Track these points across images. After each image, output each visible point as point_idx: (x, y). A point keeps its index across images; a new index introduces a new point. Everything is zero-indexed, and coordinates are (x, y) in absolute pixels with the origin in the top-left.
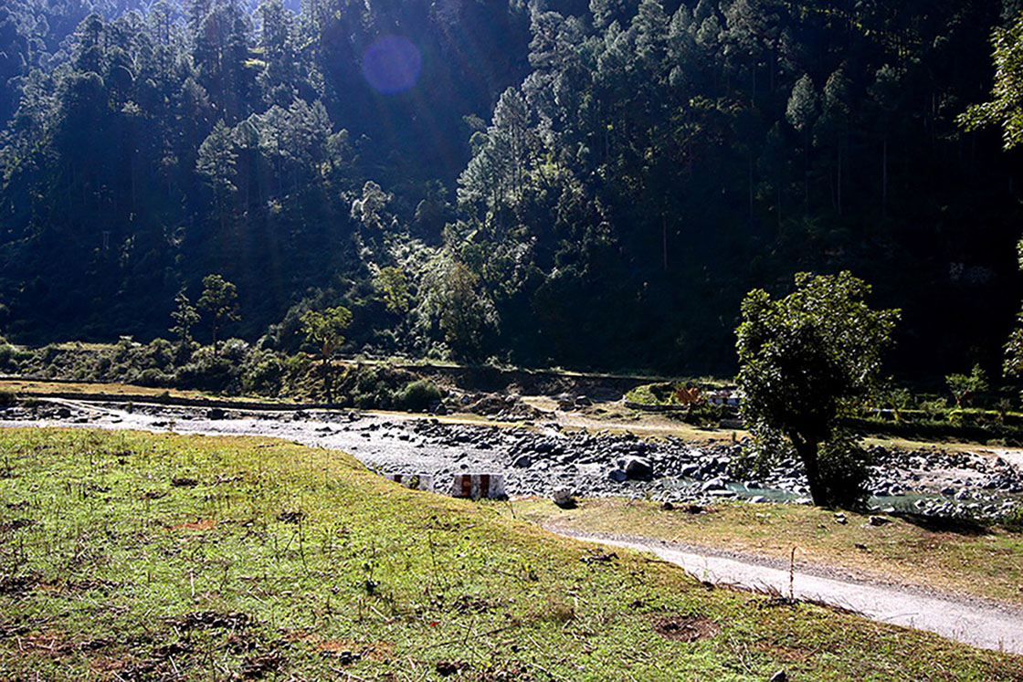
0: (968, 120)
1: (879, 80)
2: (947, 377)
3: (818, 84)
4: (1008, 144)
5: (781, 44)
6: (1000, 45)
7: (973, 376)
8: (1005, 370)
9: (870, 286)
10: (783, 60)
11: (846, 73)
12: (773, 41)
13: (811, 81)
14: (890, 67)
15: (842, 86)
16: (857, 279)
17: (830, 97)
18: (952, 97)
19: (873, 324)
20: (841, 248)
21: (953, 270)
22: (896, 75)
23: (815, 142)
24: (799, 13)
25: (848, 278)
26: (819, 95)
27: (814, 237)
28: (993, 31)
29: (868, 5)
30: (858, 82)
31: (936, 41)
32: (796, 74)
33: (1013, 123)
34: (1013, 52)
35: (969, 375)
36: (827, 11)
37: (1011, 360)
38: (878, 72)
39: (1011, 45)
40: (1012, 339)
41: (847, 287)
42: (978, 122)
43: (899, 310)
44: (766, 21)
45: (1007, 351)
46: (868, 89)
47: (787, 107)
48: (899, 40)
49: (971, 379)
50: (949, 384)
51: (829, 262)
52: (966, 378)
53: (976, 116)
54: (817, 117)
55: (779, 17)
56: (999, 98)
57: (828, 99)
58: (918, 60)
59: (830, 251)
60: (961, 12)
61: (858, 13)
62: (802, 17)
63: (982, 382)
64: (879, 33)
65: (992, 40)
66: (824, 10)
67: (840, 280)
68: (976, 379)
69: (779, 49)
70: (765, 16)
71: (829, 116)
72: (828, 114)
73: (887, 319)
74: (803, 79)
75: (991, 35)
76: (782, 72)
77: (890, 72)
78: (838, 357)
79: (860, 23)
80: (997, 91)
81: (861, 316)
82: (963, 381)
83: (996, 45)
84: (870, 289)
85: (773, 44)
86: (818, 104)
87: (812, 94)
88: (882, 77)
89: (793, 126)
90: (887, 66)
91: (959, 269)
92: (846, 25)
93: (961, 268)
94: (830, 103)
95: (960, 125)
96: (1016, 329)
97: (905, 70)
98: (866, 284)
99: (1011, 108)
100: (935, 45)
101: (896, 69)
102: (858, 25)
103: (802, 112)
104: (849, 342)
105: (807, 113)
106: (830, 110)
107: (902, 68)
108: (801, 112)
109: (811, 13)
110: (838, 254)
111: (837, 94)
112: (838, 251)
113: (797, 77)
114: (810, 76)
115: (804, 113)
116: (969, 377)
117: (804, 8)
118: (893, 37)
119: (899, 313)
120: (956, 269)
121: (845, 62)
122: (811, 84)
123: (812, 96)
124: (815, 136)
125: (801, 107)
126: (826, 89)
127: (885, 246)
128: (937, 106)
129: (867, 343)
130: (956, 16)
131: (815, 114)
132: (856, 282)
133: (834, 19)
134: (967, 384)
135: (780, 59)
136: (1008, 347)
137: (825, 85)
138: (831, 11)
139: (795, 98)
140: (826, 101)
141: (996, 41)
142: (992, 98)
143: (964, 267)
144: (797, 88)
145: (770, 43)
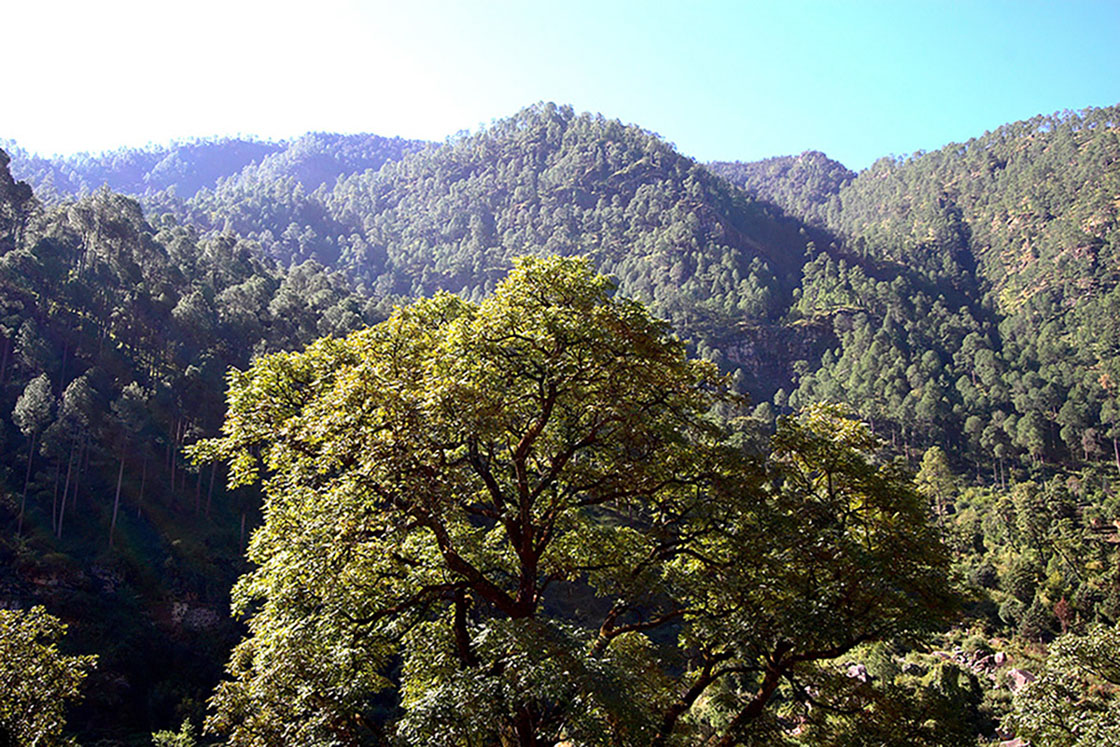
0: (195, 453)
1: (125, 396)
2: (153, 734)
3: (57, 387)
4: (232, 483)
5: (21, 336)
6: (234, 385)
7: (182, 732)
8: (206, 727)
9: (66, 626)
10: (20, 353)
11: (91, 382)
12: (12, 329)
13: (49, 382)
14: (139, 386)
15: (84, 394)
16: (51, 617)
17: (68, 404)
18: (197, 428)
19: (60, 674)
20: (53, 577)
21: (176, 611)
22: (144, 394)
23: (42, 450)
24: (47, 307)
25: (41, 614)
26: (56, 399)
27: (23, 561)
28: (229, 370)
29: (124, 318)
30: (103, 394)
31: (188, 370)
32: (33, 371)
33: (239, 464)
34: (245, 394)
35: (177, 731)
36: (79, 313)
37: (213, 716)
38: (126, 388)
39: (243, 387)
40: (216, 692)
41: (38, 626)
42: (204, 457)
43: (96, 656)
44: (7, 305)
45: (210, 706)
46: (112, 403)
47: (15, 405)
48: (152, 361)
49: (180, 736)
50: (155, 742)
51: (37, 592)
52: (174, 736)
53: (204, 450)
54: (51, 423)
55: (23, 306)
56: (228, 436)
57: (66, 406)
58: (169, 384)
59: (39, 578)
60: (215, 347)
61: (113, 324)
62: (50, 312)
63: (190, 739)
64: (132, 348)
65: (228, 378)
66: (77, 310)
67: (30, 616)
68: (185, 735)
69: (18, 340)
70: (6, 300)
71: (64, 425)
72: (63, 422)
73: (78, 668)
74: (40, 379)
75: (227, 373)
76: (16, 366)
77: (138, 390)
78: (8, 716)
79: (114, 334)
80: (226, 429)
81: (47, 663)
82: (170, 739)
83: (230, 383)
84: (65, 630)
85: (10, 332)
86: (54, 409)
87: (48, 397)
88: (129, 394)
89: (20, 428)
90: (136, 384)
91: (182, 610)
92: (99, 332)
93: (185, 609)
94: (68, 411)
95: (187, 457)
96: (222, 681)
97: (155, 392)
98: (61, 623)
99: (237, 449)
100: (186, 374)
101: (145, 389)
102: (112, 335)
103: (34, 415)
104: (26, 696)
105: (39, 416)
106: (67, 418)
107: (151, 389)
108: (32, 415)
109: (61, 312)
110: (50, 583)
111: (78, 403)
112: (50, 579)
113: (33, 374)
114: (49, 376)
115: (35, 416)
116: (177, 734)
117: (54, 304)
118: (146, 355)
119: (96, 659)
120: (179, 609)
121: (92, 370)
122: (48, 386)
123: (48, 399)
124: (44, 444)
125: (32, 409)
126: (65, 394)
127: (106, 578)
128: (181, 435)
129: (49, 697)
130: (210, 350)
131: (48, 419)
132: (50, 620)
133: (86, 322)
134: (174, 742)
135: (16, 351)
136: (212, 701)
137: (65, 390)
138: (84, 314)
139: (27, 397)
140: (63, 407)
141: (231, 380)
142: (221, 435)
143: (188, 608)
144: (31, 386)
145: (8, 331)
